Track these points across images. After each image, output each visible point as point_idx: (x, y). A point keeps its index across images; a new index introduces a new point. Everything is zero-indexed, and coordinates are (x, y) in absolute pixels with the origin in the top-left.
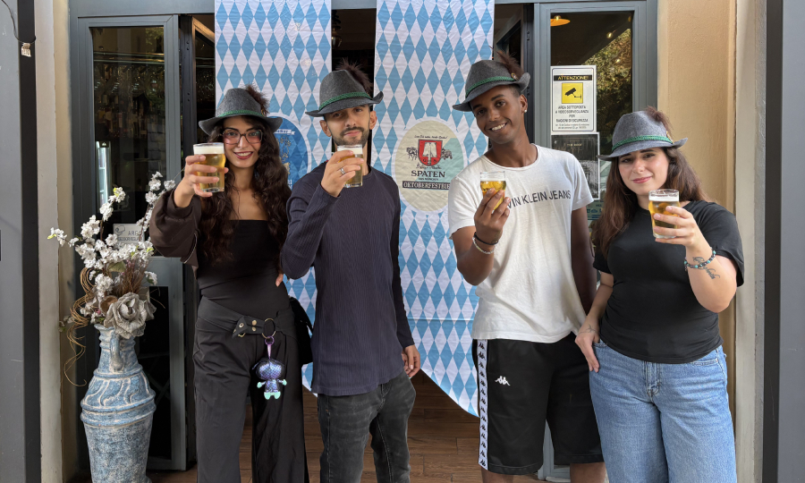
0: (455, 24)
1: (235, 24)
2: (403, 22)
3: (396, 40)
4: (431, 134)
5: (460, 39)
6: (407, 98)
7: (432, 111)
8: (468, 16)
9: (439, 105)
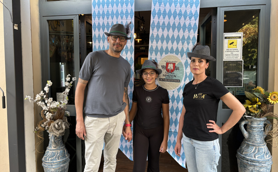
0: (183, 16)
1: (99, 18)
2: (162, 16)
3: (159, 23)
4: (171, 60)
5: (185, 22)
6: (162, 46)
7: (172, 51)
8: (188, 13)
9: (175, 49)
